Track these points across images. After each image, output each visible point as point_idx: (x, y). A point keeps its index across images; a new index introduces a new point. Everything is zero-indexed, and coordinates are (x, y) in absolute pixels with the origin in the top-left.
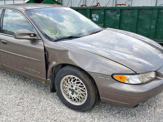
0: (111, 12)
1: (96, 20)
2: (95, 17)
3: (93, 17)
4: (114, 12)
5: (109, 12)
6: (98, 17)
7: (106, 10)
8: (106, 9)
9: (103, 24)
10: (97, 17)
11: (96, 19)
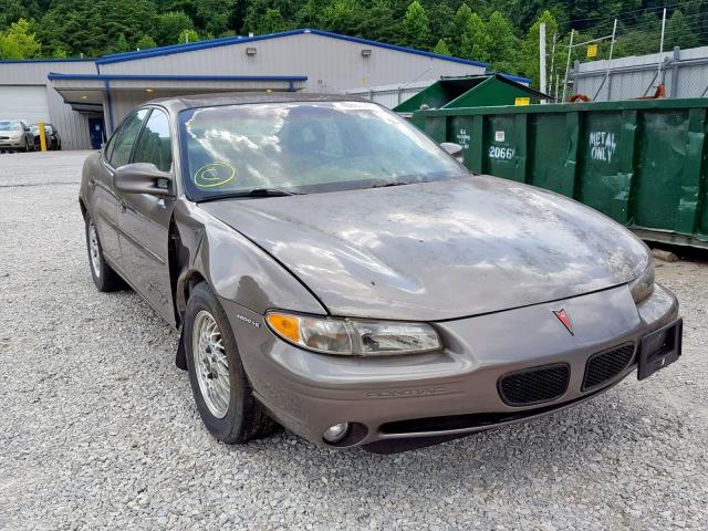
0: (667, 122)
1: (606, 155)
2: (601, 146)
3: (593, 145)
4: (681, 123)
5: (657, 123)
6: (614, 145)
7: (646, 116)
8: (647, 110)
9: (630, 175)
10: (608, 142)
11: (606, 151)
